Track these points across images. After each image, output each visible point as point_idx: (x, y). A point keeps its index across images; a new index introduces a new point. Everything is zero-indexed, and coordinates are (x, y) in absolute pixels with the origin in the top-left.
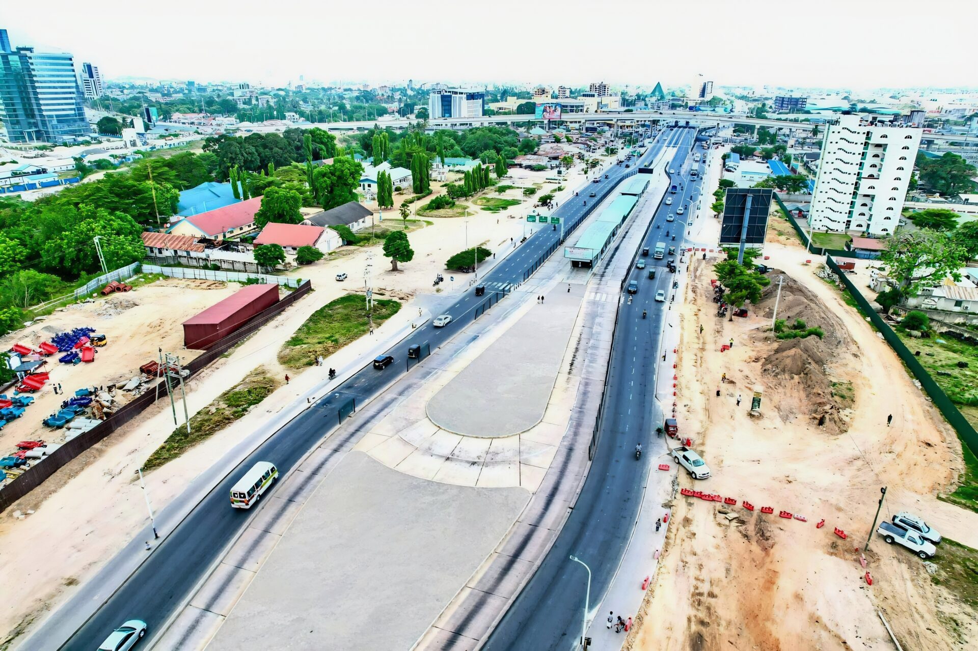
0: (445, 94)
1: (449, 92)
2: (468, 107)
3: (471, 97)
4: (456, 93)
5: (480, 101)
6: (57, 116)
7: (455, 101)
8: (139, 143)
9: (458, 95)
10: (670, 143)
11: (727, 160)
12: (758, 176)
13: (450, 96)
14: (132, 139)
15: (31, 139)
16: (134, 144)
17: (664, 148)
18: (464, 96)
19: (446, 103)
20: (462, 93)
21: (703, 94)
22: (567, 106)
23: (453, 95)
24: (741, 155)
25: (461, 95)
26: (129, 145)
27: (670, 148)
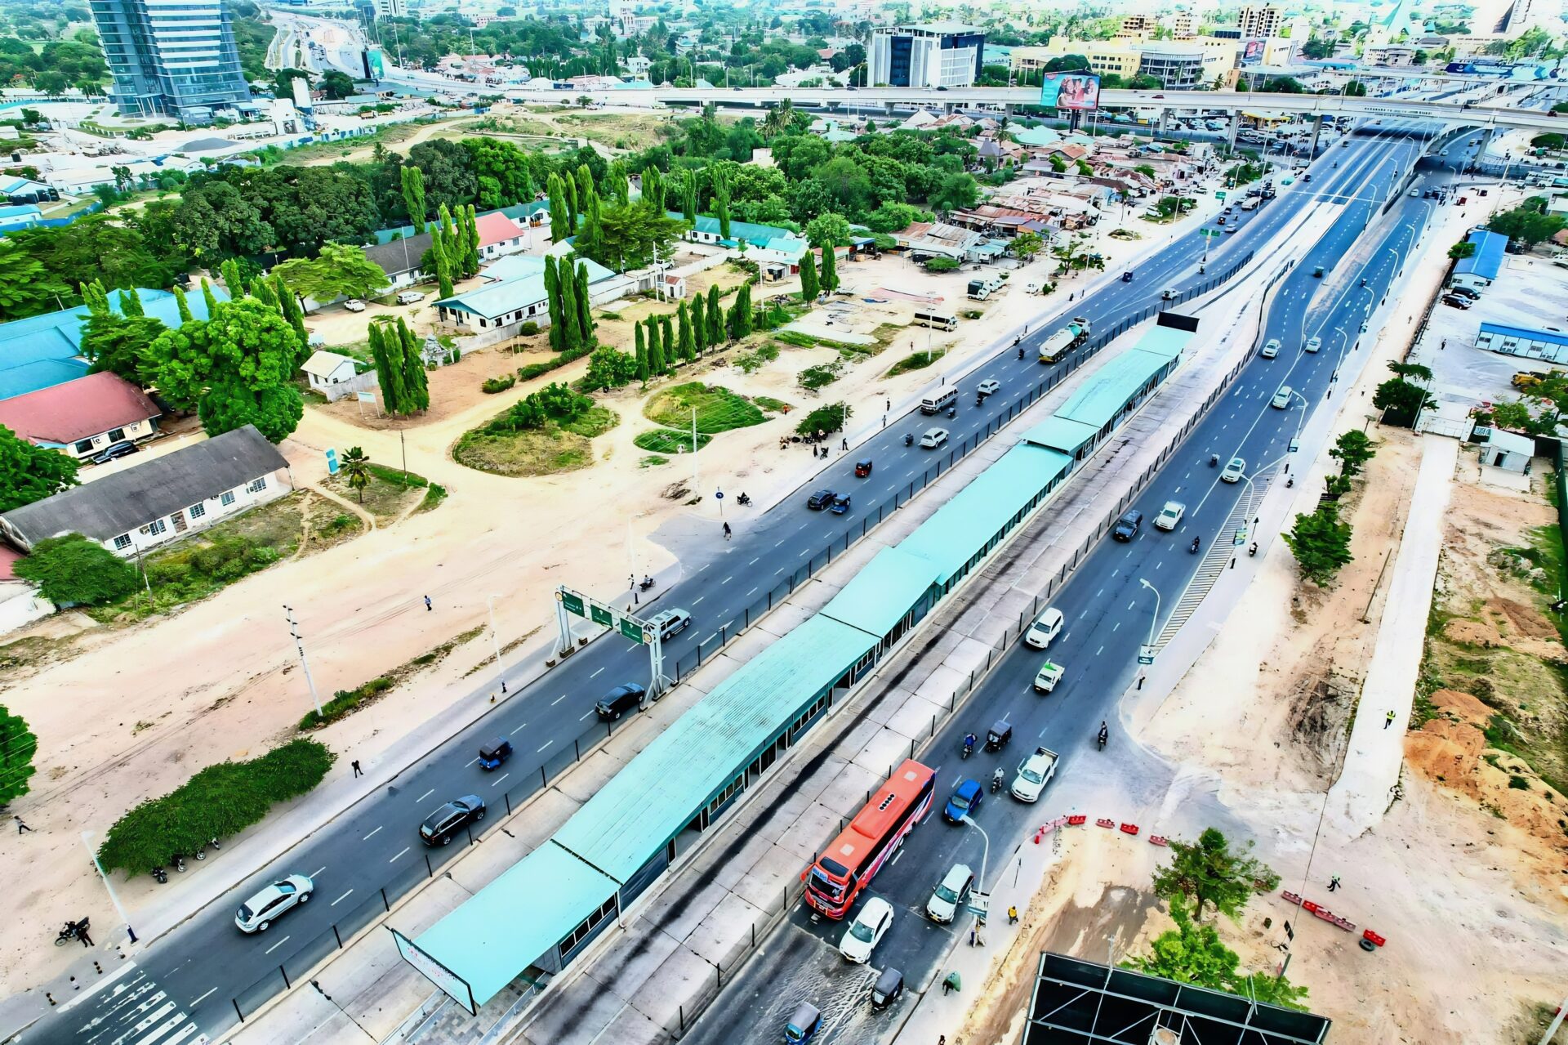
0: (901, 35)
1: (908, 31)
2: (944, 63)
3: (952, 41)
4: (921, 33)
5: (973, 50)
6: (197, 70)
7: (918, 49)
8: (300, 125)
9: (924, 39)
10: (1332, 190)
11: (1461, 262)
12: (1528, 343)
13: (909, 40)
14: (288, 119)
15: (148, 109)
16: (291, 129)
17: (1312, 204)
18: (937, 40)
19: (899, 53)
20: (930, 34)
21: (1503, 26)
22: (1161, 62)
23: (917, 38)
24: (1513, 238)
25: (930, 39)
26: (281, 130)
27: (1328, 205)
